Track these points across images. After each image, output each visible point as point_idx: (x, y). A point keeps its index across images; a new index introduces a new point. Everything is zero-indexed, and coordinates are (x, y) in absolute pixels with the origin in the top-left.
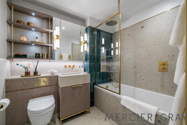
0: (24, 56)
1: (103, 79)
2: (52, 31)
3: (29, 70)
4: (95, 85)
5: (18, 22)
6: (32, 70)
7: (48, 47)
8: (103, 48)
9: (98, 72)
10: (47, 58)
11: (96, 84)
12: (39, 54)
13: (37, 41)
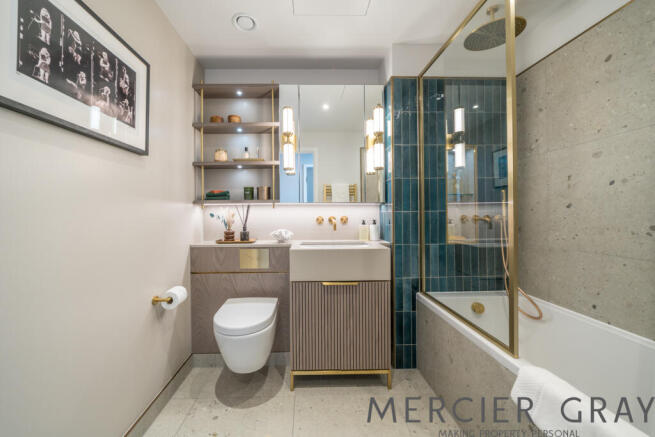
0: (224, 196)
1: (459, 272)
2: (277, 124)
3: (233, 229)
4: (421, 291)
5: (213, 120)
6: (237, 229)
7: (270, 167)
8: (459, 149)
9: (432, 245)
10: (269, 197)
11: (424, 288)
12: (252, 189)
13: (247, 156)
